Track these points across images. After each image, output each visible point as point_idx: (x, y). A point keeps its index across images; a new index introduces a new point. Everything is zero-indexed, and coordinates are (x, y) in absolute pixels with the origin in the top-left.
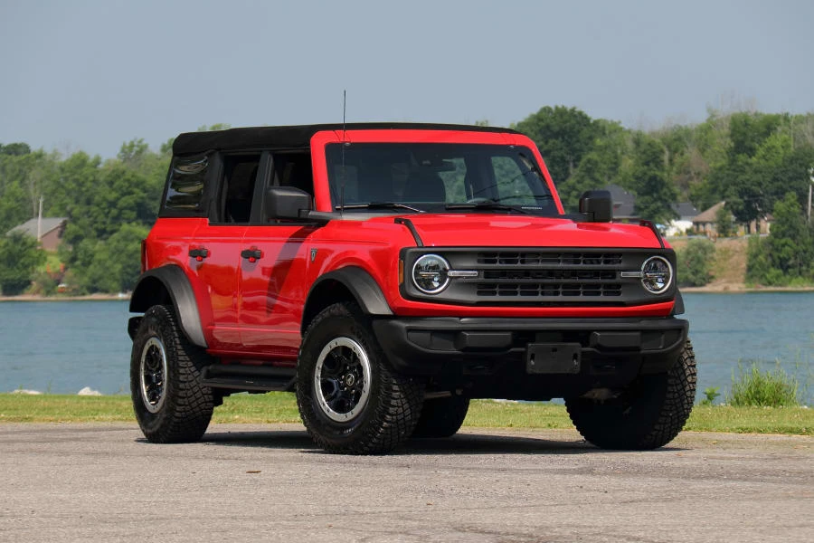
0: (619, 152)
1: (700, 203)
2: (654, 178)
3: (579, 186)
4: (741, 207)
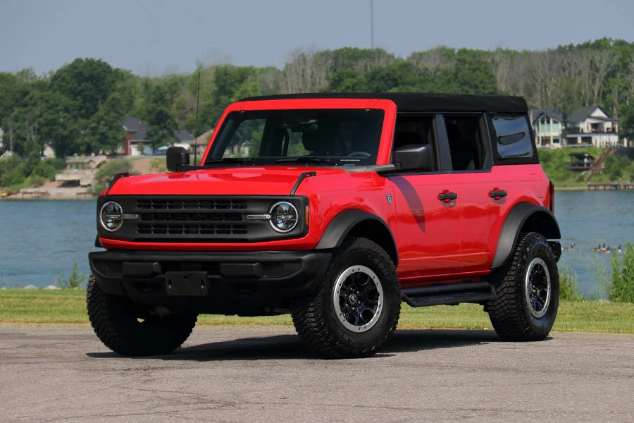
0: (133, 93)
1: (194, 131)
2: (161, 112)
3: (106, 117)
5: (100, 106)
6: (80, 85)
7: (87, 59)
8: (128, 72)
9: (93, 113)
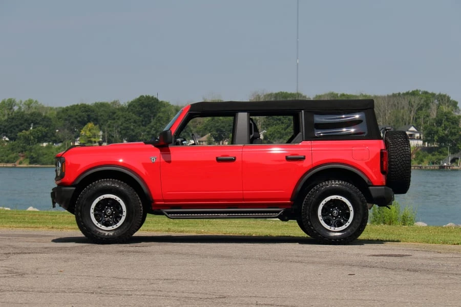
0: (170, 113)
1: (201, 134)
3: (155, 126)
4: (217, 136)
5: (152, 120)
6: (142, 109)
7: (146, 96)
8: (167, 103)
9: (148, 124)
